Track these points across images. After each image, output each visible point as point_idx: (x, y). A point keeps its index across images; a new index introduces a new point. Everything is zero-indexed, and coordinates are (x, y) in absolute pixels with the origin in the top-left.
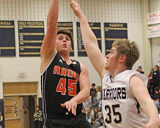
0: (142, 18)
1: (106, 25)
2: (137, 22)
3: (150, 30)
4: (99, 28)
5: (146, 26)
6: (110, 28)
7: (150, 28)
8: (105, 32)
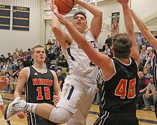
0: (41, 5)
1: (15, 8)
2: (36, 7)
3: (45, 14)
4: (9, 10)
5: (43, 11)
6: (17, 10)
7: (46, 12)
8: (13, 13)
